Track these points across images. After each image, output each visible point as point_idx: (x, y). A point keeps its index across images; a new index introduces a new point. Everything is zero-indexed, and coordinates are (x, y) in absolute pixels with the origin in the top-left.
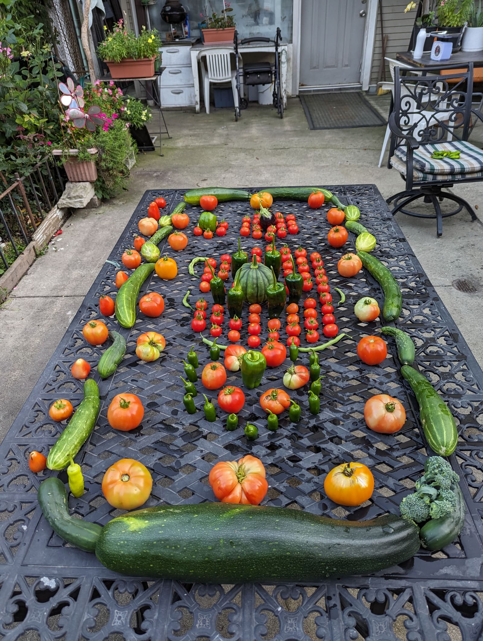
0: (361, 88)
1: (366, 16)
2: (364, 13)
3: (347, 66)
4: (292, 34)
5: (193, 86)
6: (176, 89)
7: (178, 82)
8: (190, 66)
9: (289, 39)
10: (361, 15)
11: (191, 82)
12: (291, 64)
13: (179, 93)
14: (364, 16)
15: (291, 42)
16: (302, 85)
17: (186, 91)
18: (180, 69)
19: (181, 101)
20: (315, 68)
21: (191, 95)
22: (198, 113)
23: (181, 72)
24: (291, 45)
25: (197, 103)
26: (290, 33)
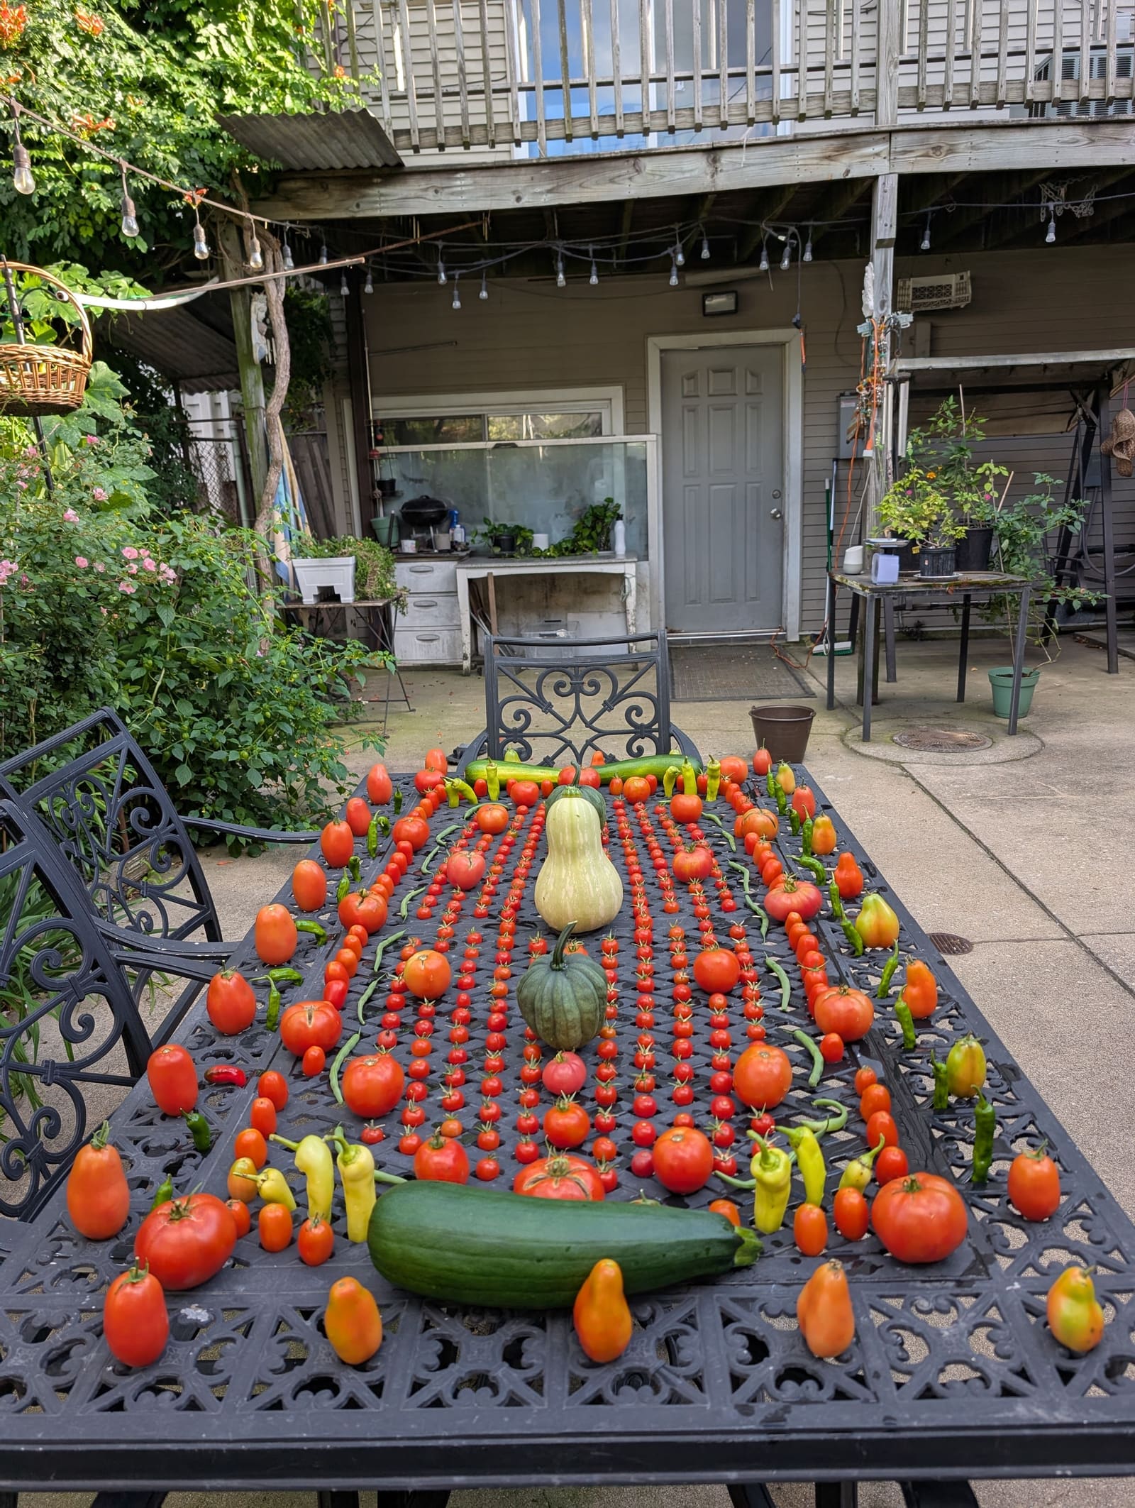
0: (784, 637)
1: (782, 517)
2: (779, 512)
3: (753, 599)
4: (647, 546)
5: (459, 628)
6: (425, 633)
7: (429, 621)
8: (454, 593)
9: (642, 553)
10: (774, 516)
11: (455, 622)
12: (647, 595)
13: (432, 640)
14: (780, 518)
15: (646, 558)
16: (672, 631)
17: (445, 635)
18: (435, 599)
19: (437, 654)
20: (694, 602)
21: (454, 643)
22: (467, 674)
23: (436, 605)
24: (645, 563)
25: (465, 657)
26: (643, 543)
